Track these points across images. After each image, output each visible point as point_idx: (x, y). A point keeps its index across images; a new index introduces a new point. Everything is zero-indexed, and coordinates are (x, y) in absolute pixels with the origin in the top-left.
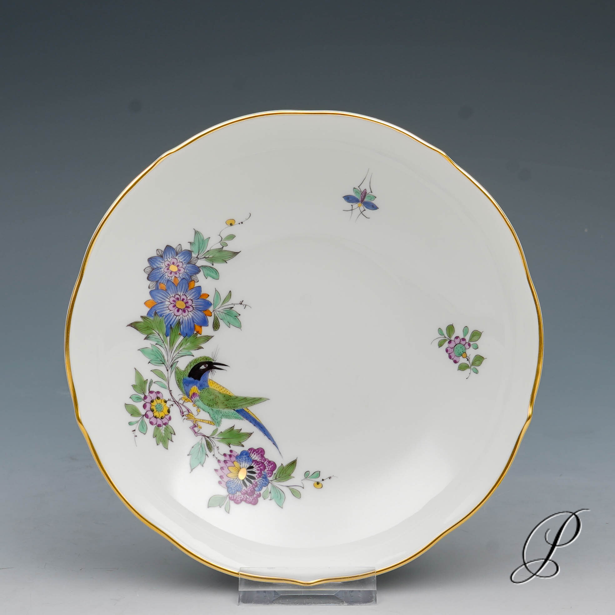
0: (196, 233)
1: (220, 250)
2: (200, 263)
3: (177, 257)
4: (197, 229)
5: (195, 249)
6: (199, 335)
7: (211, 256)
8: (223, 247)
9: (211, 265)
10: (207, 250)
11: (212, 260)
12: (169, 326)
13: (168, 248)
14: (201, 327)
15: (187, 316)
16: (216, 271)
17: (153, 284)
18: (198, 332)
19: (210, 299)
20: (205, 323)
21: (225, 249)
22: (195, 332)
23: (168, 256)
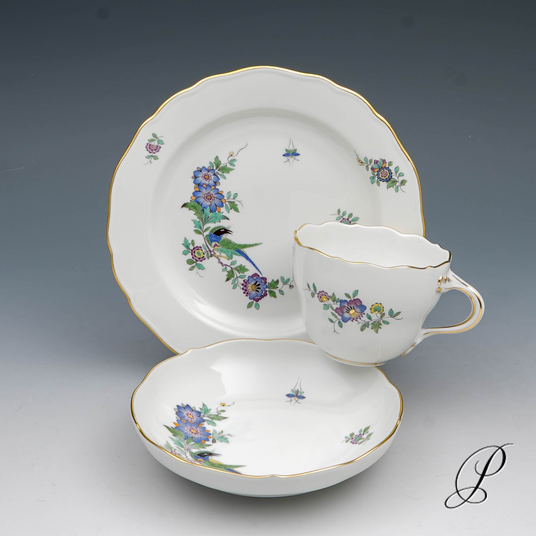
0: (204, 405)
1: (217, 415)
2: (205, 418)
3: (193, 412)
4: (205, 403)
5: (203, 412)
6: (203, 444)
7: (212, 417)
8: (218, 414)
9: (212, 420)
10: (209, 414)
11: (212, 419)
12: (187, 437)
13: (188, 406)
14: (205, 441)
15: (198, 436)
16: (215, 423)
17: (179, 418)
18: (203, 443)
19: (211, 432)
20: (208, 440)
21: (219, 415)
22: (202, 442)
23: (188, 409)
